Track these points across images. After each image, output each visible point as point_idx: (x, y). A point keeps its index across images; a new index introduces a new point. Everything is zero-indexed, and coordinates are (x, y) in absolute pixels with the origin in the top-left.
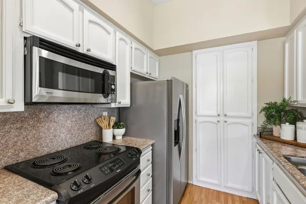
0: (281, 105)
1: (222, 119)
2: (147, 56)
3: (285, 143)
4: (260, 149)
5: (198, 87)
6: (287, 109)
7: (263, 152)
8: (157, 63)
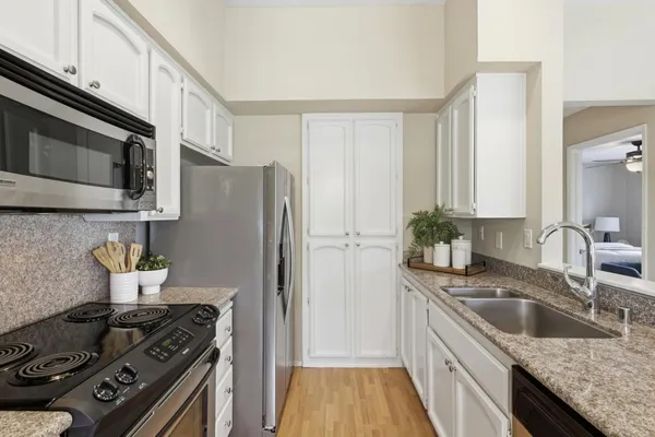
0: (434, 216)
1: (352, 240)
2: (211, 112)
3: (440, 271)
4: (408, 284)
5: (311, 183)
6: (440, 221)
7: (413, 288)
8: (230, 129)
